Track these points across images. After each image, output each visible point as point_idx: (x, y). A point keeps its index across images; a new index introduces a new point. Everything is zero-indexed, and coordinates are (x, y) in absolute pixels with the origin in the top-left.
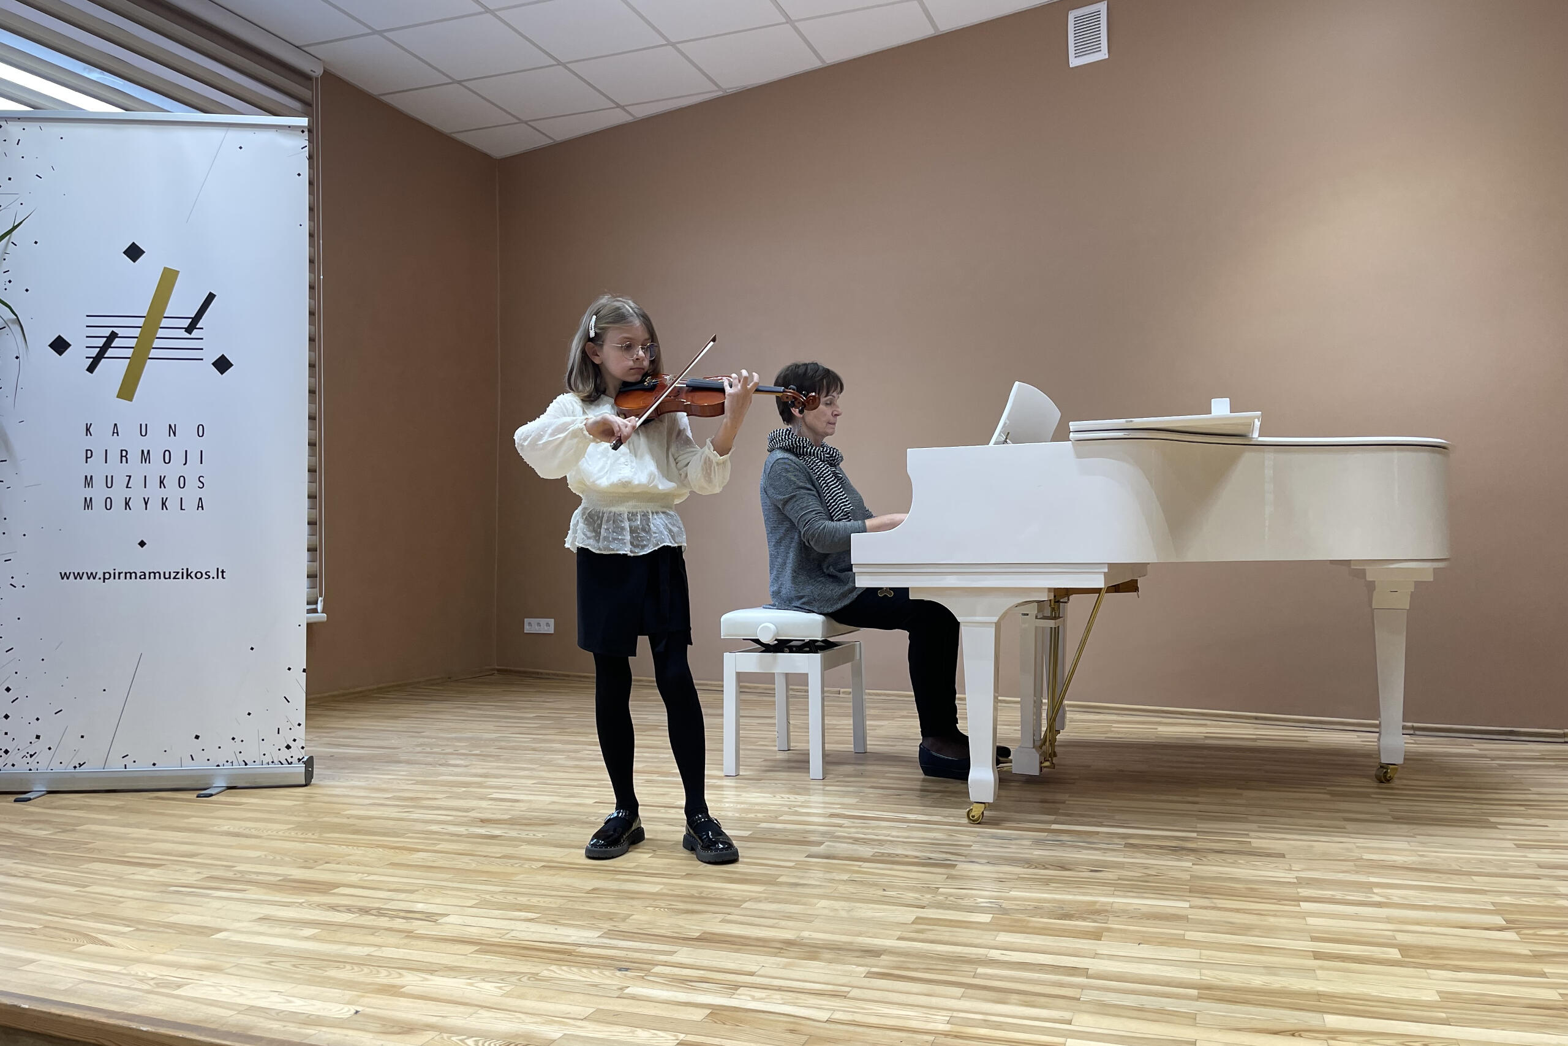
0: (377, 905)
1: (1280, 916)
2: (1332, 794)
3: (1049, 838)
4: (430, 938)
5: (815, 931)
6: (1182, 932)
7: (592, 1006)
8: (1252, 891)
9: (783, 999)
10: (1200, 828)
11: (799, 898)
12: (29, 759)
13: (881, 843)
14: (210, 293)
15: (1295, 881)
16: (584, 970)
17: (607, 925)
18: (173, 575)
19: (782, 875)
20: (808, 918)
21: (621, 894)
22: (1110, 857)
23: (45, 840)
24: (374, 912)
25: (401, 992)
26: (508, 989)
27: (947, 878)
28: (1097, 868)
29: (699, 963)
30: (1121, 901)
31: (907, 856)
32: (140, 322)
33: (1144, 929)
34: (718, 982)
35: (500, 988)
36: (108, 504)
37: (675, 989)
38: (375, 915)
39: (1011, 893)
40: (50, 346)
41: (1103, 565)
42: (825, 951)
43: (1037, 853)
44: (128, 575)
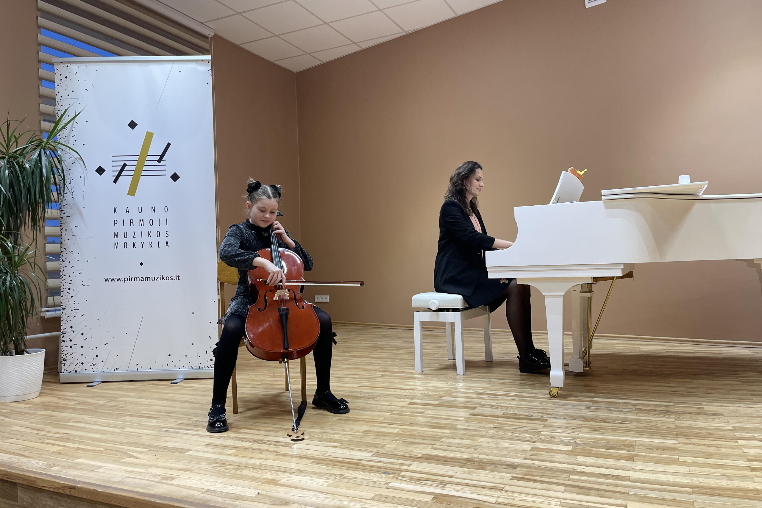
0: (261, 438)
1: (729, 448)
2: (743, 382)
3: (593, 405)
4: (288, 456)
5: (479, 454)
6: (677, 457)
7: (373, 492)
8: (710, 435)
9: (470, 491)
10: (674, 400)
11: (469, 437)
12: (93, 367)
13: (506, 408)
14: (168, 143)
15: (732, 428)
16: (367, 473)
17: (375, 450)
18: (156, 278)
19: (458, 424)
20: (475, 447)
21: (379, 434)
22: (629, 416)
23: (103, 406)
24: (260, 442)
25: (279, 483)
26: (330, 482)
27: (544, 426)
28: (623, 421)
29: (424, 470)
30: (639, 440)
31: (521, 415)
33: (655, 455)
34: (435, 481)
35: (326, 482)
36: (126, 245)
37: (413, 484)
38: (261, 444)
39: (579, 435)
40: (96, 171)
41: (620, 265)
42: (487, 465)
43: (589, 413)
44: (136, 279)
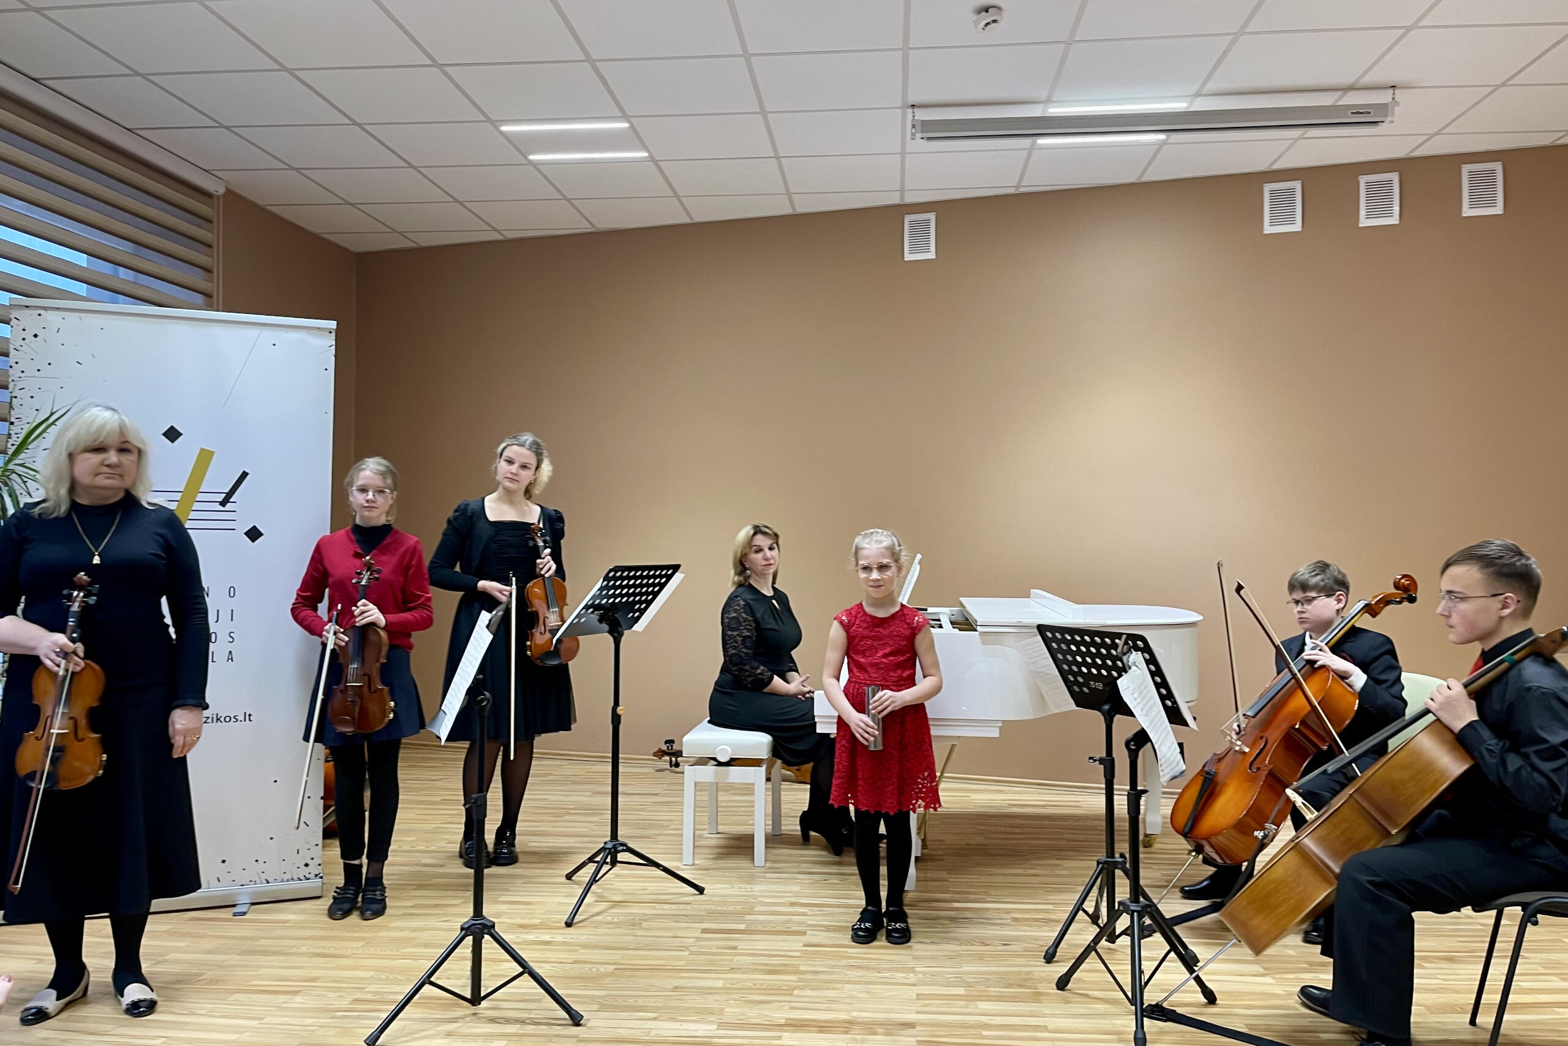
14: (244, 472)
32: (178, 496)
38: (532, 1024)
41: (996, 720)
